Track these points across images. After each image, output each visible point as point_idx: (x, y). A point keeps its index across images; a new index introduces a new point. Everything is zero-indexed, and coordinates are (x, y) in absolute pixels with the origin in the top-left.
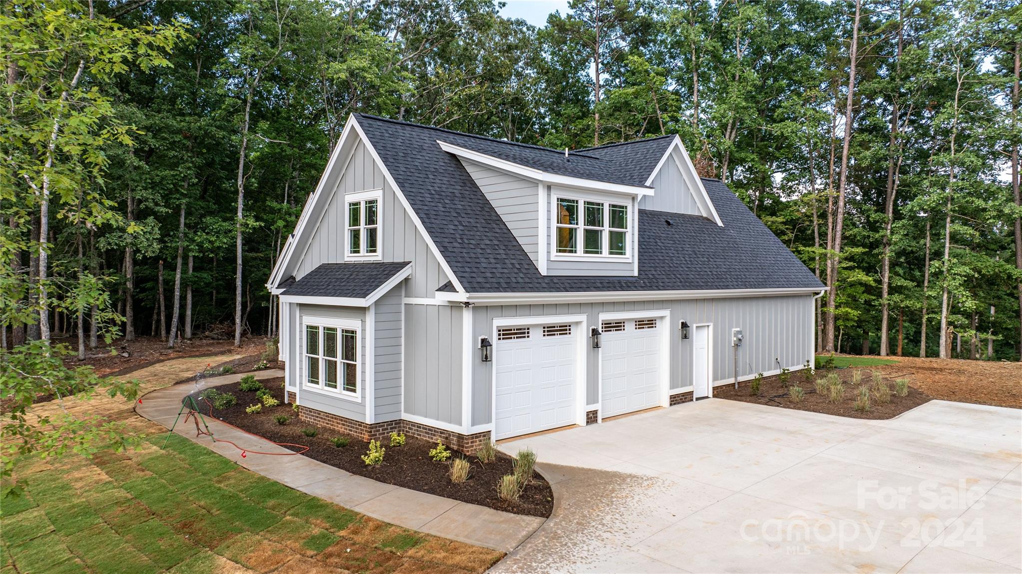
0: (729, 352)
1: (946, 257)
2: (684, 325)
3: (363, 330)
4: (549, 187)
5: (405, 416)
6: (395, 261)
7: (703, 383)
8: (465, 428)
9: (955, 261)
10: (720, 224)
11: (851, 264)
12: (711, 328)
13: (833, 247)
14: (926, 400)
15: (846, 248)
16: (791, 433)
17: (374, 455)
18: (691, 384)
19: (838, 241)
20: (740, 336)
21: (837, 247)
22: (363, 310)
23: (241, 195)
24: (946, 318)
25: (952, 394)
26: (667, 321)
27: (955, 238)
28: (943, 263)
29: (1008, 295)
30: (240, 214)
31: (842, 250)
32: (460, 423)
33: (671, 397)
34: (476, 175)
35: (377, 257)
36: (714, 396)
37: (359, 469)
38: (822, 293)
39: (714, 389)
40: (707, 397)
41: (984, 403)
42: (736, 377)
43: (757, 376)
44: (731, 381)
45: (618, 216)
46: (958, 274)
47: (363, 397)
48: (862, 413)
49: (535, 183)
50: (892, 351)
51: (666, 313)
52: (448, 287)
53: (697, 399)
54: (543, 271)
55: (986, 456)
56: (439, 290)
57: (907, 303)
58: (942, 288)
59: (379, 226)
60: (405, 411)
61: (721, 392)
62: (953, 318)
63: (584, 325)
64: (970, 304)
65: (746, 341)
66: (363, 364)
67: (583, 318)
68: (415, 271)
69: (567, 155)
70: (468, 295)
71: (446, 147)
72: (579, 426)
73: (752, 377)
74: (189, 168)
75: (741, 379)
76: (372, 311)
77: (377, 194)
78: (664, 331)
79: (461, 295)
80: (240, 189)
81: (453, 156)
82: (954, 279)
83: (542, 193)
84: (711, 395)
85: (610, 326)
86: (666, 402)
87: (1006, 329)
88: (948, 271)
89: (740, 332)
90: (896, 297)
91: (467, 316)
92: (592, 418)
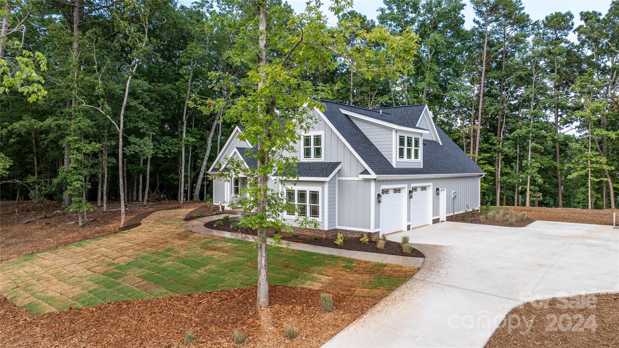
0: (451, 201)
1: (529, 159)
2: (437, 189)
3: (323, 191)
4: (397, 131)
5: (338, 227)
6: (332, 161)
7: (443, 216)
8: (372, 230)
9: (533, 160)
10: (441, 144)
11: (484, 162)
12: (445, 191)
13: (474, 153)
14: (533, 221)
15: (482, 154)
16: (489, 232)
17: (339, 241)
18: (439, 215)
19: (477, 150)
20: (455, 194)
21: (477, 153)
22: (323, 182)
23: (185, 125)
24: (530, 187)
25: (542, 219)
26: (431, 188)
27: (534, 150)
28: (528, 161)
29: (553, 176)
30: (184, 135)
31: (479, 155)
32: (370, 228)
33: (433, 220)
34: (358, 124)
35: (322, 159)
36: (447, 220)
37: (336, 246)
38: (484, 175)
39: (447, 217)
40: (444, 221)
41: (557, 221)
42: (454, 212)
43: (465, 212)
44: (452, 214)
45: (417, 142)
46: (534, 167)
47: (323, 219)
48: (511, 225)
49: (391, 129)
50: (501, 204)
51: (431, 184)
52: (366, 172)
53: (441, 222)
54: (394, 166)
55: (565, 237)
56: (361, 174)
57: (510, 180)
58: (528, 173)
59: (323, 146)
60: (338, 225)
61: (449, 219)
62: (532, 187)
63: (406, 188)
64: (540, 181)
65: (457, 196)
66: (323, 205)
67: (405, 186)
68: (345, 166)
69: (381, 113)
70: (377, 176)
71: (344, 112)
72: (404, 231)
73: (462, 212)
74: (160, 111)
75: (456, 213)
76: (328, 182)
77: (321, 133)
78: (430, 191)
79: (373, 175)
80: (185, 122)
81: (346, 115)
82: (533, 169)
83: (394, 133)
84: (445, 220)
85: (415, 189)
86: (431, 222)
87: (551, 193)
88: (530, 165)
89: (455, 193)
90: (505, 178)
91: (373, 184)
92: (409, 228)
